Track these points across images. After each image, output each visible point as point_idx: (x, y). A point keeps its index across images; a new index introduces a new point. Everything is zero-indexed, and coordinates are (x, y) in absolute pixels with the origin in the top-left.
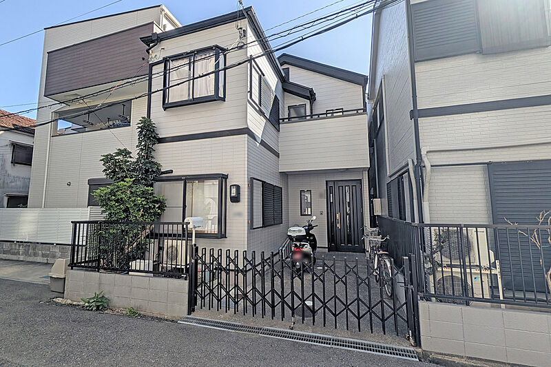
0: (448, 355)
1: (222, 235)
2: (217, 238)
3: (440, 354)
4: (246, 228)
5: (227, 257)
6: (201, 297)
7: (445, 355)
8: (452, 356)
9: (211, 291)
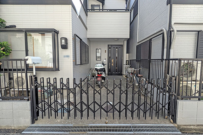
0: (189, 125)
1: (56, 69)
2: (53, 71)
3: (185, 125)
4: (72, 65)
5: (61, 83)
6: (42, 111)
7: (187, 125)
8: (191, 125)
9: (50, 106)
